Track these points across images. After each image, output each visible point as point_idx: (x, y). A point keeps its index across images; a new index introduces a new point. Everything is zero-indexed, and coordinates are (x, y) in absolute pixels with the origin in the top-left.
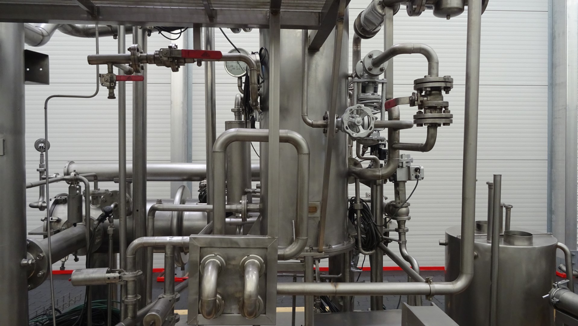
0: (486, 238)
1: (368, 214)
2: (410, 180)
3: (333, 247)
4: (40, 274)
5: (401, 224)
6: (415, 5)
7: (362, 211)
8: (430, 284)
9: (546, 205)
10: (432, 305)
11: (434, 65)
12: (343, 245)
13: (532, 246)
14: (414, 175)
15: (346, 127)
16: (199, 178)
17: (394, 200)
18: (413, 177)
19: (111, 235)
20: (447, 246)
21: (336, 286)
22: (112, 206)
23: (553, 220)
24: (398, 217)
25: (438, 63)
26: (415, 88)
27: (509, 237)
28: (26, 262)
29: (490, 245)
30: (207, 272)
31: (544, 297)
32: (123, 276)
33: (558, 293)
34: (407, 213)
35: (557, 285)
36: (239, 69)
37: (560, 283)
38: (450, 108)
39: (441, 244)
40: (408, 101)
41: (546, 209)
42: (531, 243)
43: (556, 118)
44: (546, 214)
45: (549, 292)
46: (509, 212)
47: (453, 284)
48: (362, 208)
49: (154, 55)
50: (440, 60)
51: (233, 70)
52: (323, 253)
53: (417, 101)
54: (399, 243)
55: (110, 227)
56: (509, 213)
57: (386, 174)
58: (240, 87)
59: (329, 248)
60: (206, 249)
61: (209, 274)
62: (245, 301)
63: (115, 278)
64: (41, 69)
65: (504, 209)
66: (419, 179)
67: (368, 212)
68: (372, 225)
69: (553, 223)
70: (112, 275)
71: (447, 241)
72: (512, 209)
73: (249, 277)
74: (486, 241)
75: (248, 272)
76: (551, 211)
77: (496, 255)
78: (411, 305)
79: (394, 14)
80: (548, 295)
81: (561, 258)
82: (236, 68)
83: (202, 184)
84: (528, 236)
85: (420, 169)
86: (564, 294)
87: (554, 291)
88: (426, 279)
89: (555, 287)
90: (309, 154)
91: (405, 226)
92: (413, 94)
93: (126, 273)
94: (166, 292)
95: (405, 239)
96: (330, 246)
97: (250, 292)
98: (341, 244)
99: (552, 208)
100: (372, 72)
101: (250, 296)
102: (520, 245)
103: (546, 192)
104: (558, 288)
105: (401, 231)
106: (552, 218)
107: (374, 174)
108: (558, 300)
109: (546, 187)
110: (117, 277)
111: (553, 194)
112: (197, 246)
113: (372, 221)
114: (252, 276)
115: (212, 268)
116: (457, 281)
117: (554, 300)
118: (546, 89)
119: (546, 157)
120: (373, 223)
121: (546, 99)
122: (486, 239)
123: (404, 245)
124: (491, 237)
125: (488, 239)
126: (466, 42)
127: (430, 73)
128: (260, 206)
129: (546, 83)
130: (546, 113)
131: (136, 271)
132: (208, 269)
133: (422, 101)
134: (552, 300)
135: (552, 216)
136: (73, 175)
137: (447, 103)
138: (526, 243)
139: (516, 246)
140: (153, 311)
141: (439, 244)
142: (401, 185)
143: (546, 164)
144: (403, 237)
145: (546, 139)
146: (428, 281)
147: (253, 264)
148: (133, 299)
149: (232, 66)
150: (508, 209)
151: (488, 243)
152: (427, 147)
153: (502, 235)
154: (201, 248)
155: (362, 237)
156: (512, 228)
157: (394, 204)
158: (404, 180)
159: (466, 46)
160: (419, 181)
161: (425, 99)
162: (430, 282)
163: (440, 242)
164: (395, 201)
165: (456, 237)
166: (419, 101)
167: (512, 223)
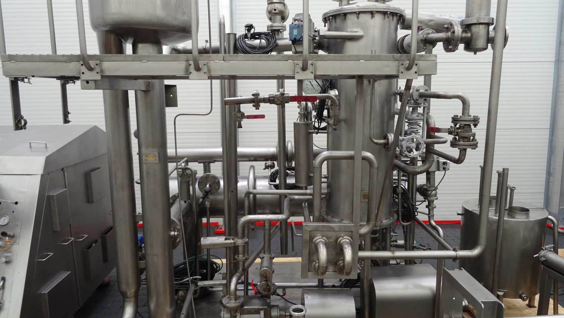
0: (494, 211)
1: (407, 196)
2: (439, 171)
3: (384, 221)
4: (178, 240)
5: (430, 202)
6: (450, 46)
7: (402, 194)
8: (456, 252)
9: (545, 168)
10: (462, 270)
11: (467, 106)
12: (390, 220)
13: (529, 219)
14: (442, 167)
15: (405, 151)
16: (264, 159)
17: (425, 183)
18: (441, 169)
19: (208, 208)
20: (463, 216)
21: (393, 254)
22: (208, 186)
23: (550, 181)
24: (429, 198)
25: (469, 106)
26: (452, 122)
27: (512, 211)
28: (173, 234)
29: (497, 218)
30: (321, 249)
31: (535, 256)
32: (236, 242)
33: (545, 254)
34: (436, 195)
35: (545, 248)
36: (313, 90)
37: (547, 247)
38: (476, 137)
39: (458, 214)
40: (447, 131)
41: (545, 172)
42: (528, 217)
43: (560, 92)
44: (545, 176)
45: (539, 253)
46: (512, 192)
47: (472, 251)
48: (403, 192)
49: (269, 98)
50: (471, 103)
51: (308, 91)
52: (378, 227)
53: (454, 132)
54: (428, 216)
55: (207, 202)
56: (512, 194)
57: (423, 170)
58: (313, 104)
59: (380, 223)
60: (313, 232)
61: (322, 250)
62: (345, 266)
63: (231, 243)
64: (171, 96)
65: (509, 191)
66: (446, 170)
67: (406, 195)
68: (410, 204)
69: (550, 184)
70: (227, 241)
71: (463, 212)
72: (515, 190)
73: (347, 251)
74: (494, 215)
75: (346, 248)
76: (549, 173)
77: (502, 225)
78: (450, 270)
79: (433, 48)
80: (538, 255)
81: (555, 214)
82: (310, 89)
83: (267, 164)
84: (526, 211)
85: (447, 163)
86: (549, 255)
87: (542, 253)
88: (454, 248)
89: (543, 250)
90: (378, 168)
91: (433, 204)
92: (451, 127)
93: (238, 240)
94: (265, 253)
95: (433, 214)
96: (381, 222)
97: (348, 261)
98: (389, 220)
99: (550, 171)
100: (417, 102)
101: (349, 264)
102: (520, 218)
103: (546, 156)
104: (546, 250)
105: (430, 207)
106: (549, 179)
107: (415, 170)
108: (545, 259)
109: (546, 152)
110: (233, 242)
111: (552, 158)
112: (308, 230)
113: (410, 202)
114: (348, 250)
115: (322, 246)
116: (475, 250)
117: (542, 259)
118: (552, 65)
119: (548, 127)
120: (411, 203)
121: (552, 74)
122: (494, 213)
123: (432, 218)
124: (499, 211)
125: (496, 213)
126: (489, 87)
127: (463, 114)
128: (327, 191)
129: (554, 60)
130: (552, 86)
131: (244, 239)
132: (320, 247)
133: (457, 133)
134: (540, 259)
135: (550, 177)
136: (184, 166)
137: (475, 134)
138: (524, 217)
139: (517, 219)
140: (264, 267)
141: (457, 214)
142: (432, 174)
143: (547, 132)
144: (431, 212)
145: (550, 111)
146: (454, 250)
147: (347, 243)
148: (242, 258)
149: (307, 88)
150: (512, 190)
151: (496, 216)
152: (458, 161)
153: (507, 209)
154: (310, 231)
155: (401, 210)
156: (514, 205)
157: (426, 187)
158: (434, 170)
159: (489, 91)
160: (446, 171)
161: (460, 130)
162: (456, 251)
163: (458, 213)
164: (426, 185)
165: (471, 210)
166: (455, 132)
167: (514, 201)
